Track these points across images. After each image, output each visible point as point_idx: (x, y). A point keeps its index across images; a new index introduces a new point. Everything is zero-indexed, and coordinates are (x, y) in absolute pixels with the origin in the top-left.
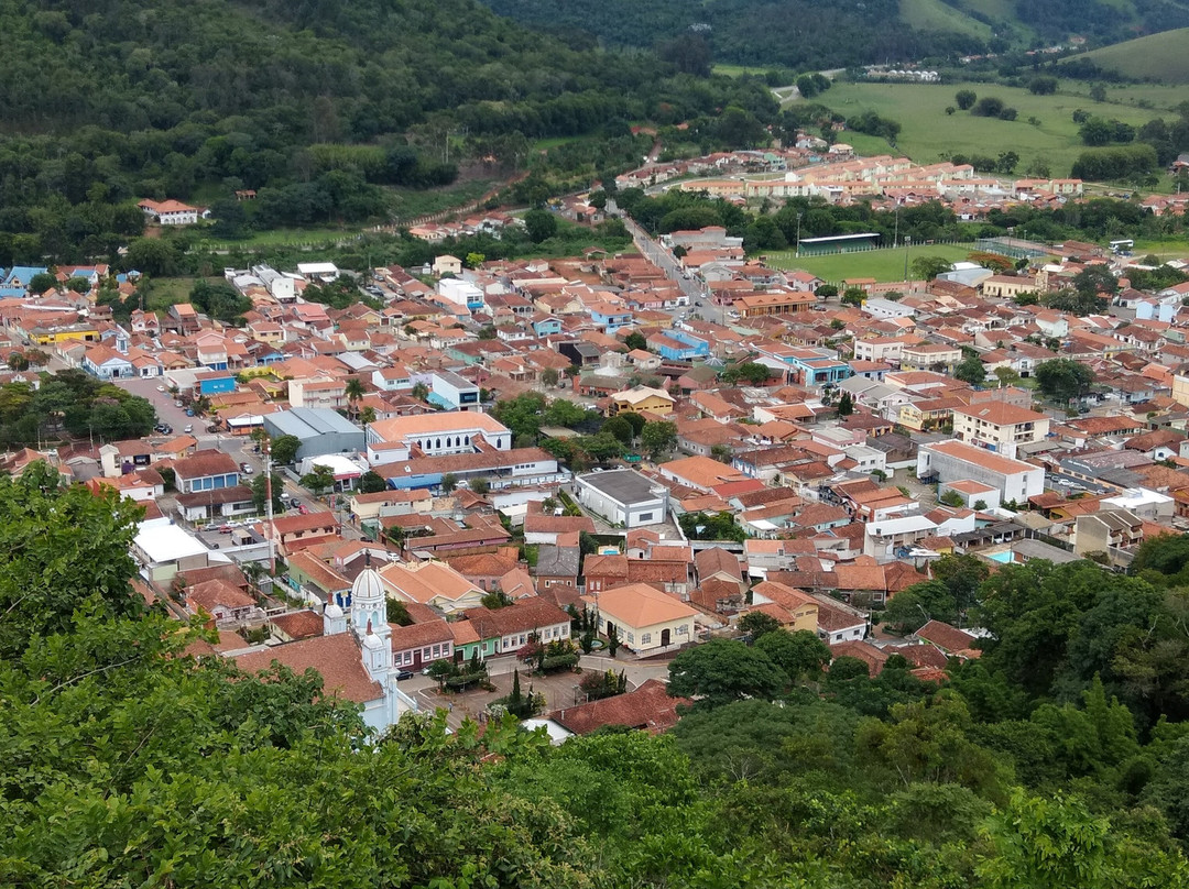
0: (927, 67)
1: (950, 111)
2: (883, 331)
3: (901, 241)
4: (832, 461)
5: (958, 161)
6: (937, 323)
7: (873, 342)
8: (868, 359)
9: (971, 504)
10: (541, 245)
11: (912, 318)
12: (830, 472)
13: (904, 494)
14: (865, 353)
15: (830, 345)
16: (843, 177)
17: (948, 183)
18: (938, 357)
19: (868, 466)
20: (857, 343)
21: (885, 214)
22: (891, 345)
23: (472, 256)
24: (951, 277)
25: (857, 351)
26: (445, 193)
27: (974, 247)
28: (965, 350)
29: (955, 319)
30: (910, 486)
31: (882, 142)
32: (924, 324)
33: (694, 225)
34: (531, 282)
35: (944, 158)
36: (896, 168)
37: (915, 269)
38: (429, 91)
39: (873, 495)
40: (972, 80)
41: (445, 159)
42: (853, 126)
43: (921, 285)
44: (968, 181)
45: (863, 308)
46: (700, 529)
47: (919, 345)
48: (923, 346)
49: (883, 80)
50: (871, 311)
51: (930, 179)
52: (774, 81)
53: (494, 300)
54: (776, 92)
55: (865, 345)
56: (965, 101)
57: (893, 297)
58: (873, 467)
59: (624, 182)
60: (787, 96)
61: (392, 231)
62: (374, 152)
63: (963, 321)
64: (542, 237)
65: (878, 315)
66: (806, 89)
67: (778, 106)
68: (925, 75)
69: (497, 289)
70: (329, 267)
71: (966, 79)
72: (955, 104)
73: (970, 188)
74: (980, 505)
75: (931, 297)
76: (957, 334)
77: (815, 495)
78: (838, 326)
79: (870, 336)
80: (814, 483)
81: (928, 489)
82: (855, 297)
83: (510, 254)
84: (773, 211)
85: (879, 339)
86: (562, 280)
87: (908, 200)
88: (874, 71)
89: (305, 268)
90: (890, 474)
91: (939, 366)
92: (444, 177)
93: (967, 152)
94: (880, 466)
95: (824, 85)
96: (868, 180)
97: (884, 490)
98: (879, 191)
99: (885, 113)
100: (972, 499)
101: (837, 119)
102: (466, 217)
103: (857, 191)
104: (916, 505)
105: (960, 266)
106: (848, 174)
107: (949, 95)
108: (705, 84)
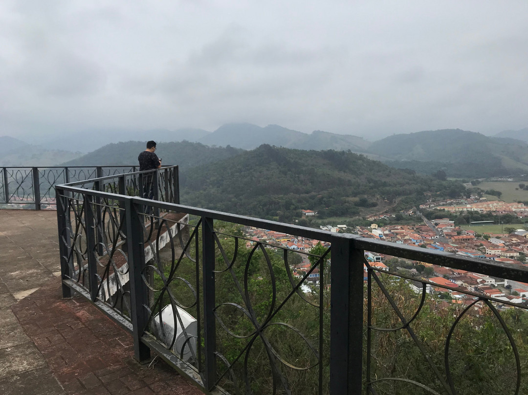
0: (510, 178)
1: (517, 189)
2: (495, 247)
3: (501, 223)
4: (479, 281)
5: (519, 202)
6: (512, 245)
7: (492, 249)
8: (490, 254)
9: (521, 295)
10: (400, 222)
11: (504, 244)
12: (478, 283)
13: (501, 291)
14: (489, 253)
15: (479, 250)
16: (484, 206)
17: (515, 208)
18: (512, 254)
19: (489, 283)
20: (487, 250)
21: (497, 216)
22: (497, 251)
23: (381, 224)
24: (516, 233)
25: (487, 252)
26: (375, 208)
27: (523, 225)
28: (520, 253)
29: (517, 245)
30: (502, 289)
31: (495, 197)
32: (507, 246)
33: (441, 217)
34: (396, 231)
35: (515, 201)
36: (500, 204)
37: (505, 231)
38: (372, 184)
39: (491, 291)
40: (524, 181)
41: (374, 200)
42: (488, 193)
43: (507, 235)
44: (522, 208)
45: (489, 240)
46: (439, 296)
47: (506, 251)
48: (507, 251)
49: (496, 181)
50: (491, 241)
51: (510, 207)
52: (464, 182)
53: (386, 235)
54: (465, 185)
55: (489, 250)
56: (522, 186)
57: (498, 238)
58: (491, 283)
59: (421, 207)
60: (468, 186)
61: (361, 218)
62: (357, 199)
63: (520, 245)
64: (399, 220)
65: (493, 242)
66: (473, 183)
67: (465, 188)
68: (509, 180)
69: (387, 232)
70: (345, 226)
71: (522, 180)
72: (518, 187)
73: (523, 210)
74: (524, 296)
75: (509, 238)
76: (518, 249)
77: (473, 289)
78: (482, 245)
79: (491, 248)
80: (473, 286)
81: (507, 291)
82: (487, 238)
83: (390, 224)
84: (463, 214)
85: (494, 249)
86: (404, 231)
87: (503, 212)
88: (493, 179)
89: (339, 226)
90: (496, 285)
91: (512, 257)
92: (374, 205)
93: (522, 200)
94: (494, 283)
95: (479, 183)
96: (491, 207)
97: (494, 290)
98: (495, 210)
99: (497, 189)
100: (522, 294)
101: (482, 191)
102: (380, 215)
103: (488, 210)
104: (504, 294)
105: (519, 230)
106: (485, 205)
107: (517, 185)
108: (444, 183)
